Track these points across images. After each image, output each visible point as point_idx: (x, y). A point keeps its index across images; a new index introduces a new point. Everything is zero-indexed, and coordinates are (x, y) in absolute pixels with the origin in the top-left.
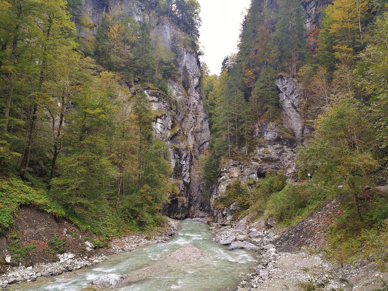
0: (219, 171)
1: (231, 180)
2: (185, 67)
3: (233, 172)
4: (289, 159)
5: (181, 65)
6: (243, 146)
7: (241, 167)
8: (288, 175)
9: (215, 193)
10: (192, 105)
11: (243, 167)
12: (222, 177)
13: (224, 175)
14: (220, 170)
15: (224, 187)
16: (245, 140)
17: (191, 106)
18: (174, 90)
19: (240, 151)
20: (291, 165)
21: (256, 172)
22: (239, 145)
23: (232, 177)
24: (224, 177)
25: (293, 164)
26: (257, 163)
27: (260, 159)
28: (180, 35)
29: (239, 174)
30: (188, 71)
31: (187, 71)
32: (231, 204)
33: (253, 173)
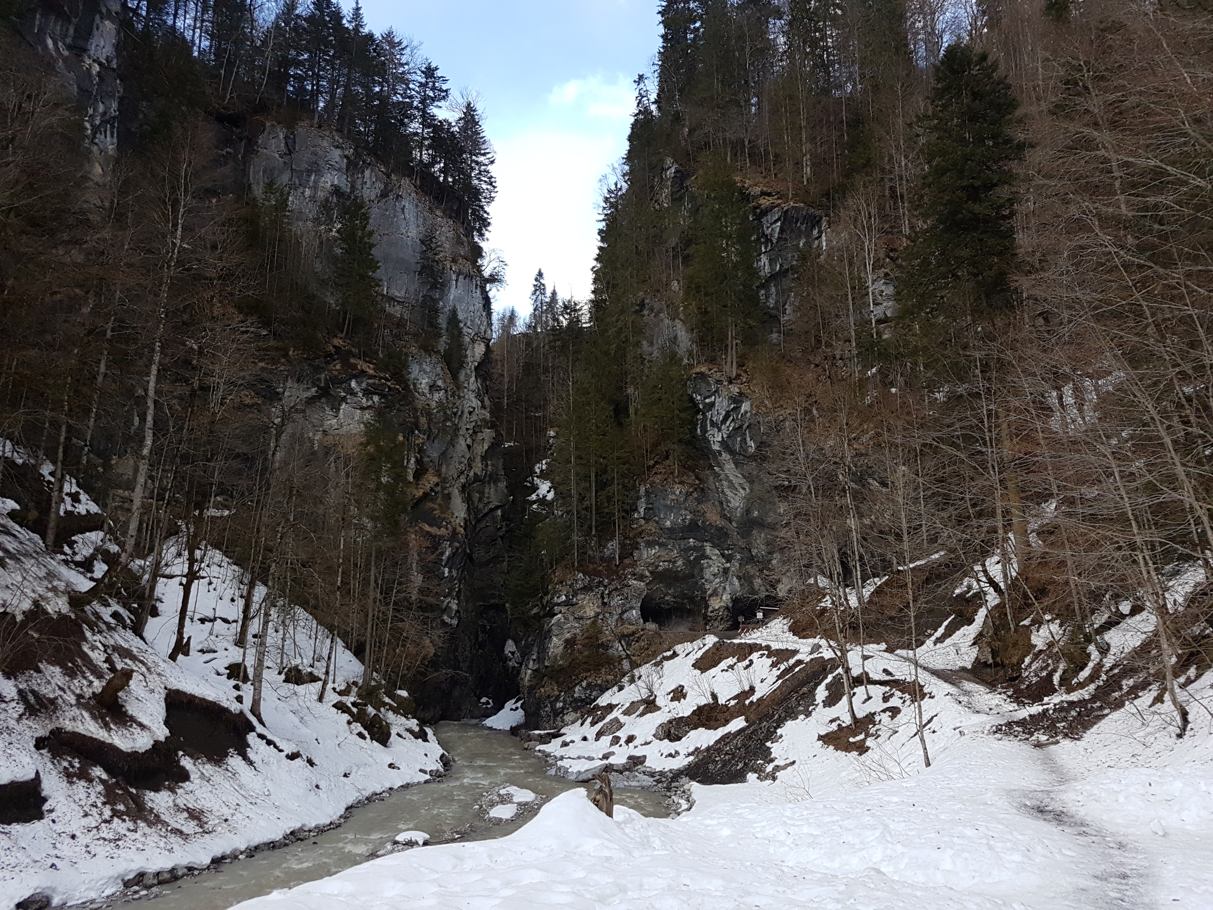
0: (547, 602)
1: (577, 625)
2: (454, 312)
3: (582, 606)
4: (714, 575)
5: (442, 308)
6: (608, 541)
7: (603, 593)
8: (712, 612)
9: (534, 657)
10: (466, 414)
11: (607, 592)
12: (556, 617)
13: (560, 612)
14: (552, 598)
15: (560, 642)
16: (614, 525)
17: (465, 416)
18: (424, 376)
19: (600, 552)
20: (720, 590)
21: (639, 604)
22: (600, 537)
23: (581, 618)
24: (559, 616)
25: (725, 588)
26: (642, 584)
27: (648, 574)
28: (442, 227)
29: (598, 610)
30: (462, 325)
31: (457, 326)
32: (576, 685)
33: (632, 608)
